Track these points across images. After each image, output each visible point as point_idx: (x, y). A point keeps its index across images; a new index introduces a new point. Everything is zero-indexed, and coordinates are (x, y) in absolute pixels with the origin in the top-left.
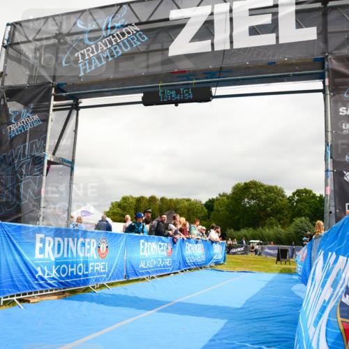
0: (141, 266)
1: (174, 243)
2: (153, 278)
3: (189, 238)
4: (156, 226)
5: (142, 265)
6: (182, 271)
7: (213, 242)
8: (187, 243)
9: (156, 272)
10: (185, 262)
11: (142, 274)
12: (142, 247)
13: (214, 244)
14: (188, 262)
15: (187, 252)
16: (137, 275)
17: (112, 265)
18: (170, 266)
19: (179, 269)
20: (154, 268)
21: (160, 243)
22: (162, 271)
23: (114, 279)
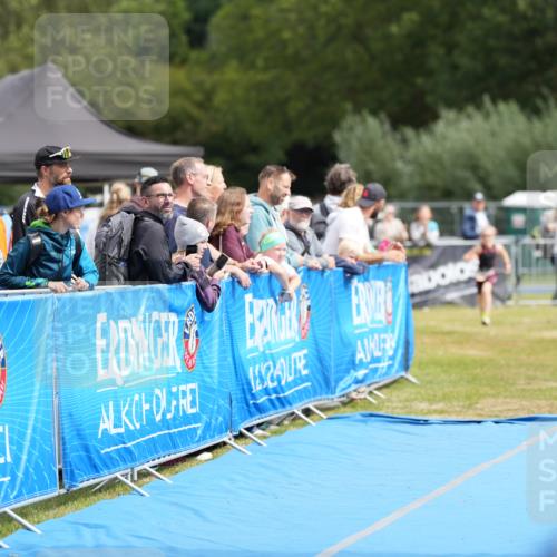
0: (102, 427)
1: (206, 306)
2: (143, 474)
3: (253, 273)
4: (127, 238)
5: (107, 424)
6: (240, 436)
7: (350, 272)
8: (249, 297)
9: (153, 446)
10: (246, 388)
11: (109, 462)
12: (100, 343)
13: (355, 281)
14: (257, 388)
15: (250, 344)
16: (95, 468)
17: (22, 435)
18: (195, 418)
19: (230, 426)
20: (142, 432)
21: (155, 315)
22: (172, 442)
23: (31, 491)
